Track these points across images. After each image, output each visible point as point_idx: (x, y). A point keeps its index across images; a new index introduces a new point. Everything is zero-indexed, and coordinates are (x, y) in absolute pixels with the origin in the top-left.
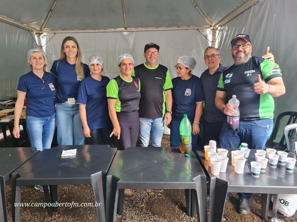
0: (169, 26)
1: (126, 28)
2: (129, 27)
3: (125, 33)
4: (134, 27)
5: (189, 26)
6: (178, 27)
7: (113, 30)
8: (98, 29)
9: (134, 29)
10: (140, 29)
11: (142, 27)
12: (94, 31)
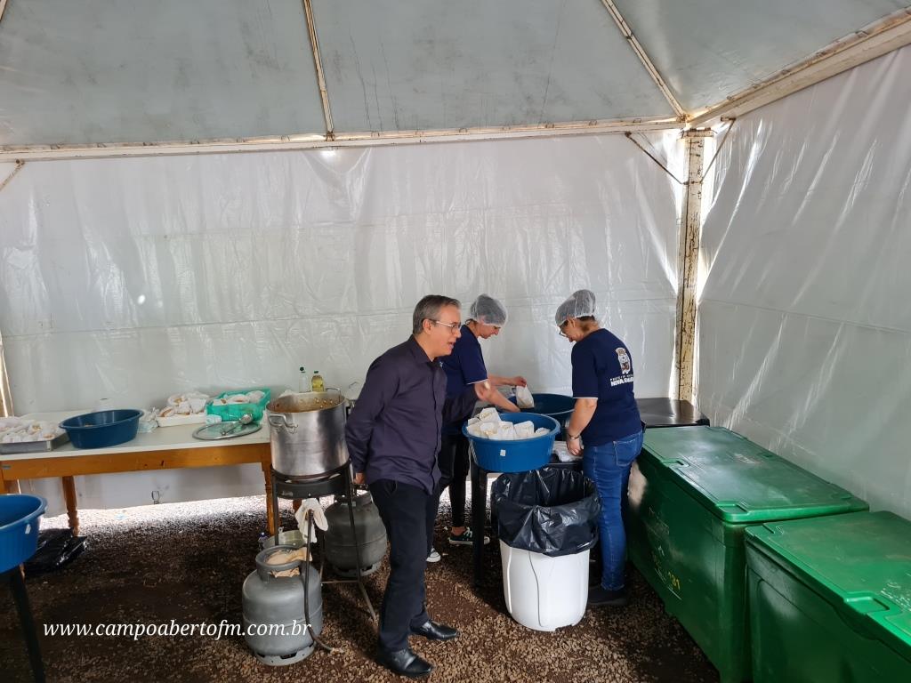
0: (510, 123)
1: (330, 134)
2: (343, 132)
3: (328, 155)
4: (364, 131)
5: (592, 122)
6: (549, 124)
7: (273, 142)
8: (211, 140)
9: (364, 138)
10: (391, 136)
11: (398, 128)
12: (195, 148)
